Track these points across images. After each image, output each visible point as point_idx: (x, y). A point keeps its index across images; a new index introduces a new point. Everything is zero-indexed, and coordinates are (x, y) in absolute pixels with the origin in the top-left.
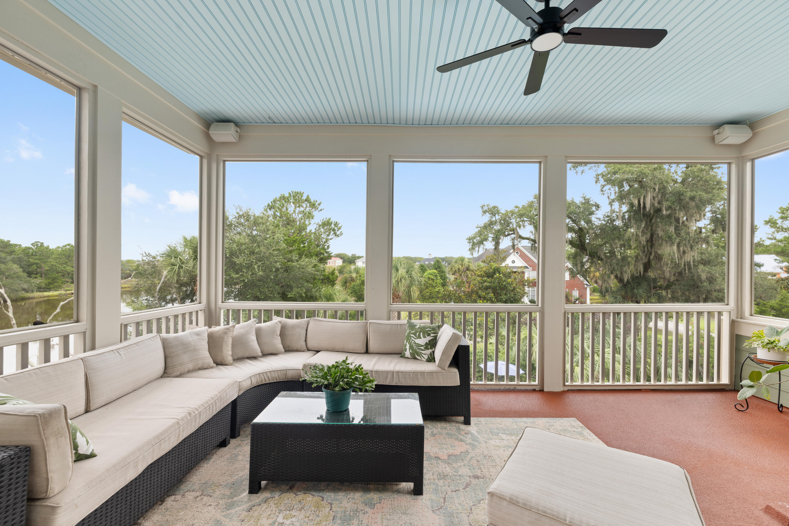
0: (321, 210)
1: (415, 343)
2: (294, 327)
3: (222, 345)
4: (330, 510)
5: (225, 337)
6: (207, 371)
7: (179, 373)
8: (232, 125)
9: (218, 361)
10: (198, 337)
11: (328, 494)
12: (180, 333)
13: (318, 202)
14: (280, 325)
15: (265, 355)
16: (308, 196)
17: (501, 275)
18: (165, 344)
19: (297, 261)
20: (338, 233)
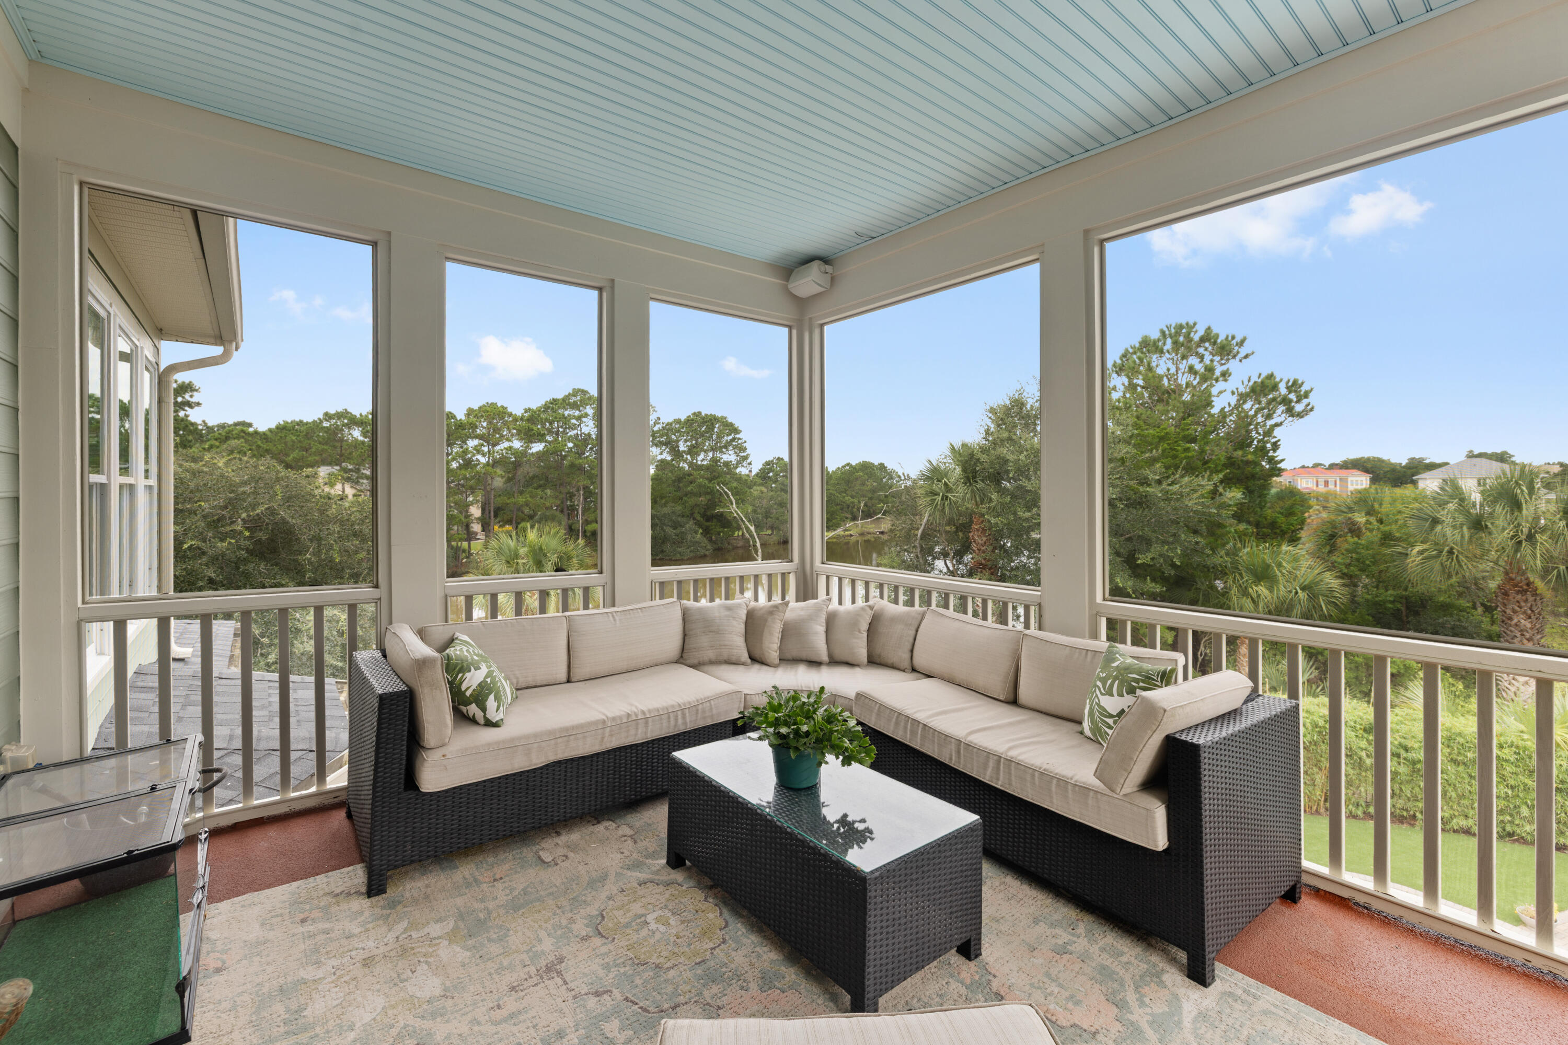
0: (1246, 357)
1: (1099, 705)
2: (895, 619)
3: (763, 631)
4: (712, 949)
5: (770, 619)
6: (732, 667)
7: (696, 661)
8: (815, 265)
9: (757, 656)
10: (728, 613)
11: (739, 925)
12: (704, 602)
13: (1238, 339)
14: (871, 613)
15: (835, 662)
16: (1209, 328)
18: (686, 616)
19: (1159, 482)
20: (1299, 408)
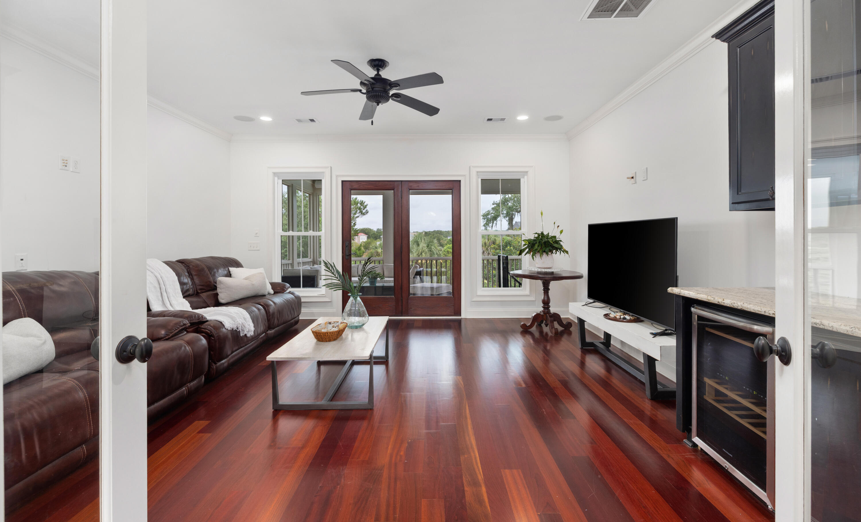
17: (511, 248)
20: (364, 211)
